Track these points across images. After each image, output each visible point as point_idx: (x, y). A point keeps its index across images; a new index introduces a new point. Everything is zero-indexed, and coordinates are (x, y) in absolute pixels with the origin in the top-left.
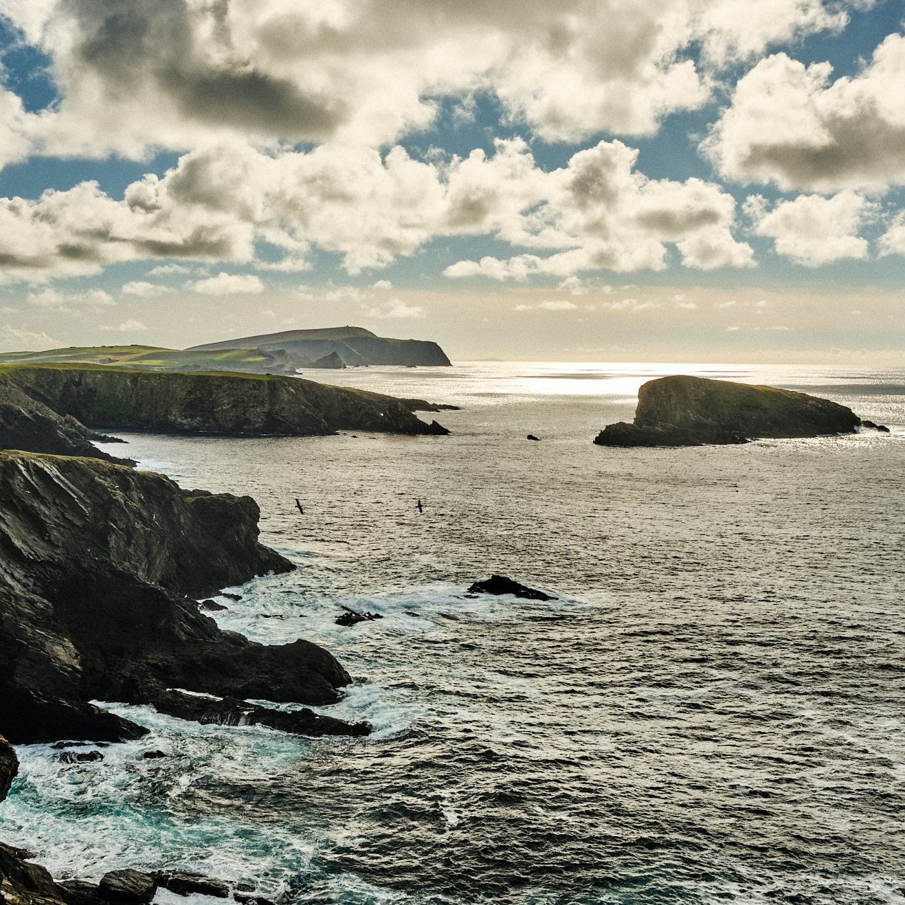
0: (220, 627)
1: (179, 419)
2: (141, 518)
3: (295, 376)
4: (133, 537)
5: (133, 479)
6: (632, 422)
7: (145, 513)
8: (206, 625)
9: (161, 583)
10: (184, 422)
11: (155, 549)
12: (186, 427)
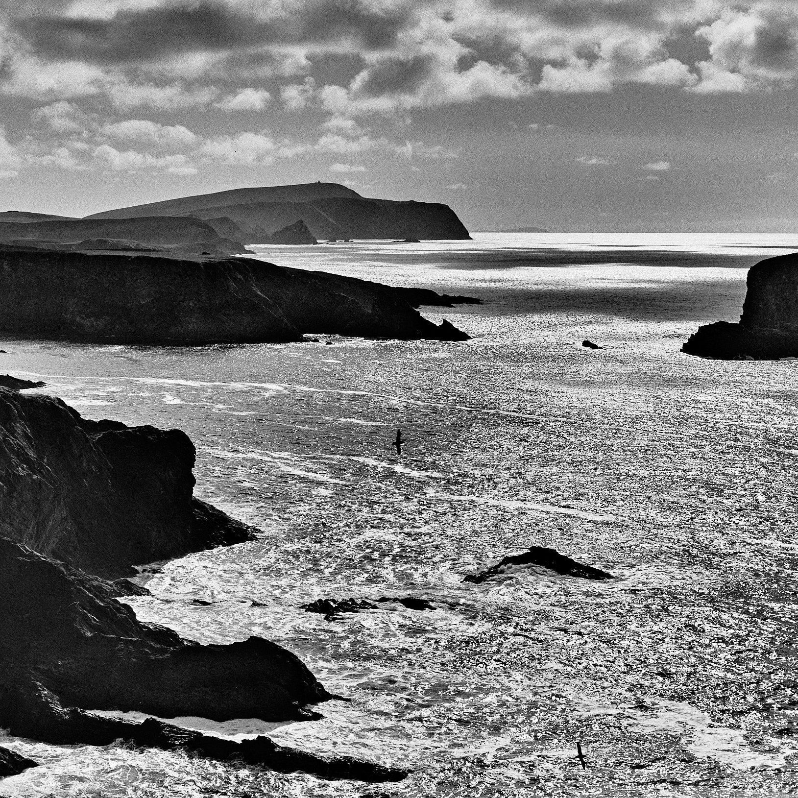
0: (138, 618)
1: (78, 319)
2: (27, 460)
3: (244, 256)
4: (15, 488)
5: (15, 405)
6: (737, 321)
7: (31, 454)
8: (119, 615)
9: (55, 555)
10: (86, 322)
11: (46, 507)
12: (87, 330)
